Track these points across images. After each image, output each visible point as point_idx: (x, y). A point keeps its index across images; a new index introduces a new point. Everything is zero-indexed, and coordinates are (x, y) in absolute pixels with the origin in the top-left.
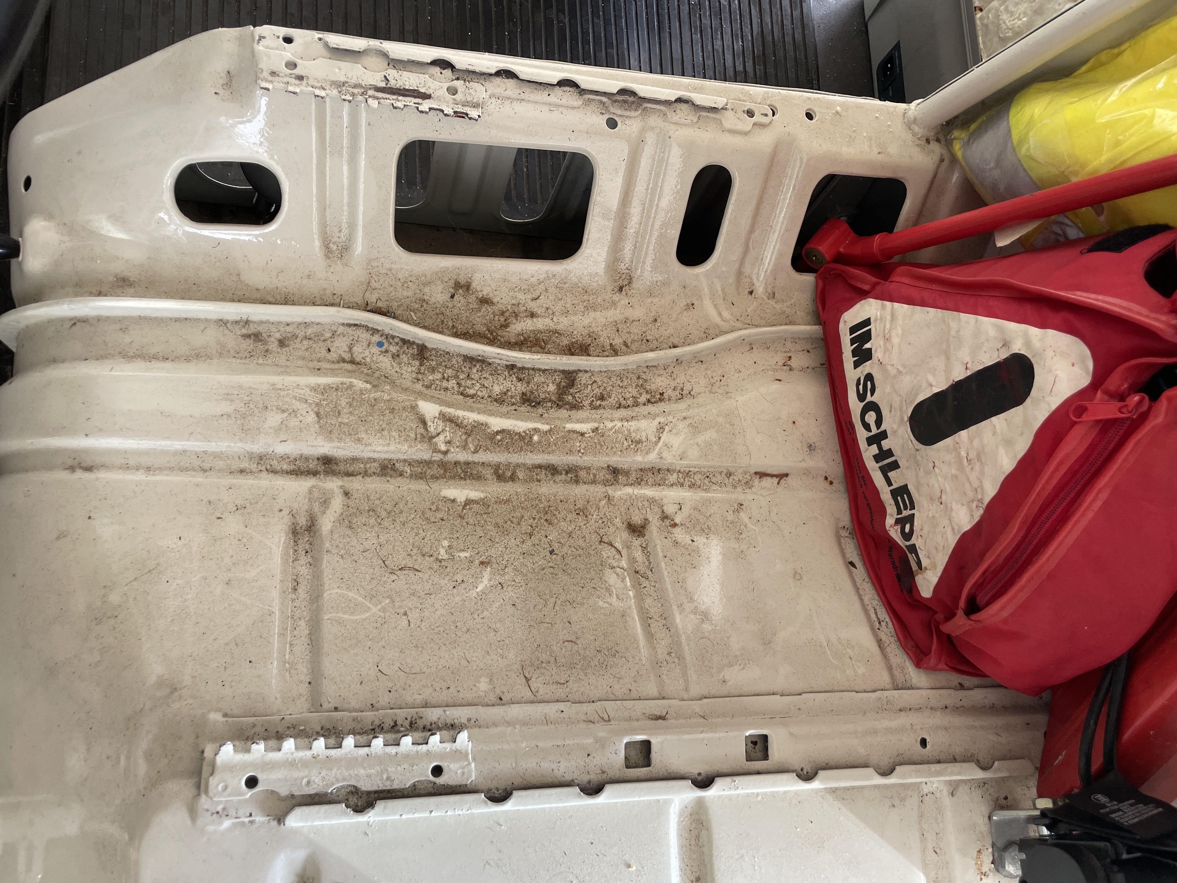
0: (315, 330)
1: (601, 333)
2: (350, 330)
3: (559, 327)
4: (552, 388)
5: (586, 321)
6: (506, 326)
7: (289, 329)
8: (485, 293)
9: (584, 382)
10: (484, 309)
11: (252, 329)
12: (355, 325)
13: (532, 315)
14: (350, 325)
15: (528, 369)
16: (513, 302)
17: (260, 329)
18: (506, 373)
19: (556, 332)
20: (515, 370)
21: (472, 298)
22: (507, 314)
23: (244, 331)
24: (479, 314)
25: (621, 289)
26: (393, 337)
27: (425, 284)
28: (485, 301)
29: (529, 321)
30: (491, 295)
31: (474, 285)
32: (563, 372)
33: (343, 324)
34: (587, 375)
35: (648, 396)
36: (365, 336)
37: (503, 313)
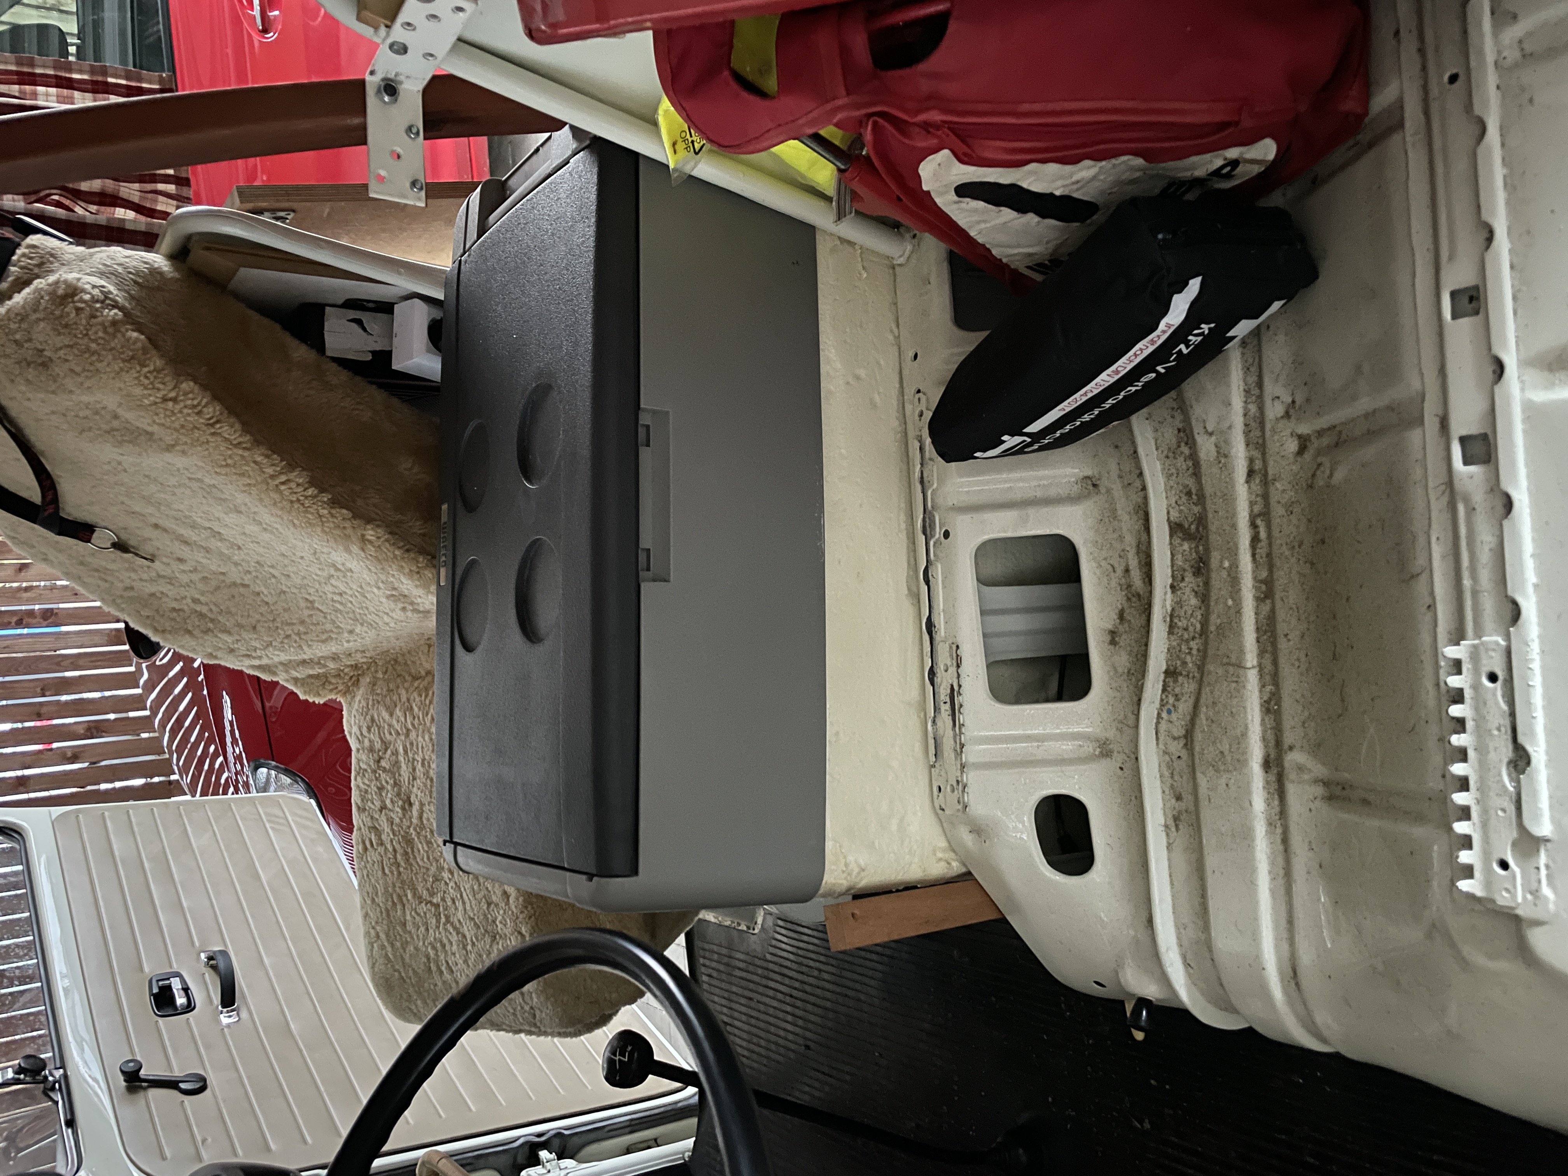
0: (1165, 769)
1: (1134, 502)
2: (1161, 738)
3: (1134, 544)
4: (1186, 546)
5: (1126, 517)
6: (1139, 595)
7: (1167, 792)
8: (1116, 617)
9: (1177, 515)
10: (1128, 618)
11: (1171, 823)
12: (1157, 734)
13: (1127, 570)
14: (1157, 739)
15: (1173, 571)
16: (1119, 588)
17: (1170, 816)
18: (1179, 593)
19: (1138, 546)
20: (1175, 584)
21: (1121, 629)
22: (1130, 595)
23: (1173, 829)
24: (1133, 621)
25: (1094, 485)
26: (1162, 700)
27: (1116, 671)
28: (1121, 616)
29: (1133, 573)
30: (1117, 611)
31: (1110, 627)
32: (1171, 536)
33: (1157, 744)
34: (1171, 510)
35: (1183, 444)
36: (1163, 726)
37: (1129, 599)
